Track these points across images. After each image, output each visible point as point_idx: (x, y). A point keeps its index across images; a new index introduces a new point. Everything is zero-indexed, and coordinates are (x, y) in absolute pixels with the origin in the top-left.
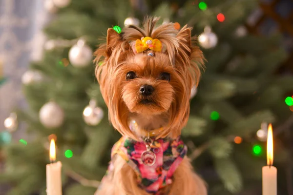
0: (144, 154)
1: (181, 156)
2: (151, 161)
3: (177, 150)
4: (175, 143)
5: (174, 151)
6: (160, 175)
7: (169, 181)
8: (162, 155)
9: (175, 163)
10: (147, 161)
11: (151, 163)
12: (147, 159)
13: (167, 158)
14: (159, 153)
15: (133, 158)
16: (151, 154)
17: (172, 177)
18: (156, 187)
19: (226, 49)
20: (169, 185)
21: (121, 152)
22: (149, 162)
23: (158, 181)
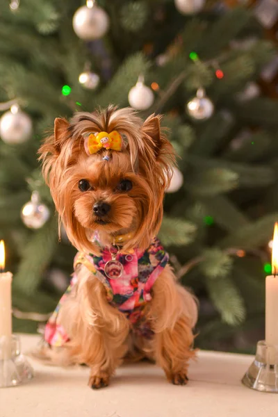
0: (109, 265)
1: (162, 265)
2: (117, 273)
3: (157, 257)
4: (154, 249)
5: (152, 258)
6: (136, 289)
7: (148, 297)
8: (137, 263)
9: (153, 273)
10: (112, 273)
11: (117, 275)
12: (112, 270)
13: (144, 268)
14: (134, 260)
15: (101, 268)
16: (117, 264)
17: (150, 291)
18: (131, 304)
19: (227, 117)
20: (148, 302)
21: (86, 262)
22: (114, 274)
23: (133, 297)
